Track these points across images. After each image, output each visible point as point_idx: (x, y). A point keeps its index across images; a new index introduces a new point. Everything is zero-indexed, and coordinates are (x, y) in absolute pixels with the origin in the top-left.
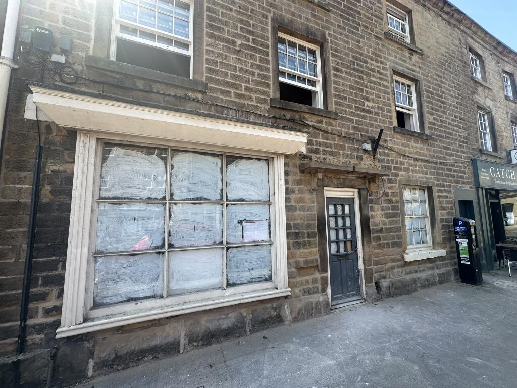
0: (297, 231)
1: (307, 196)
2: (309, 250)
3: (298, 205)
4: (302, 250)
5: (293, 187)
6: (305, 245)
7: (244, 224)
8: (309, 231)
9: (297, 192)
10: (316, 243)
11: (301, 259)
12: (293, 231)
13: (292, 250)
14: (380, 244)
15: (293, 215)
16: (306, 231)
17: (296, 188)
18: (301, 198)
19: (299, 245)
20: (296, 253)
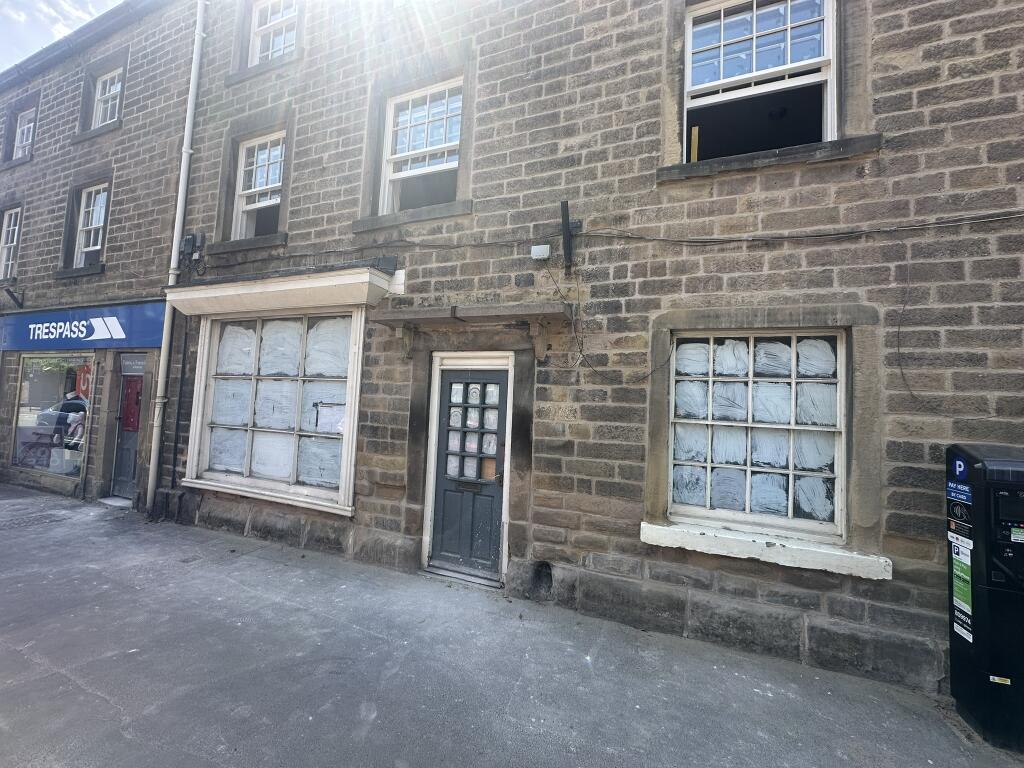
0: (376, 425)
1: (399, 368)
2: (392, 458)
3: (382, 383)
4: (381, 457)
5: (378, 354)
6: (386, 448)
7: (319, 408)
8: (394, 426)
9: (382, 362)
10: (403, 449)
11: (378, 470)
12: (369, 423)
13: (365, 453)
14: (558, 478)
15: (372, 399)
16: (390, 427)
17: (382, 355)
18: (387, 371)
19: (376, 448)
20: (371, 459)
